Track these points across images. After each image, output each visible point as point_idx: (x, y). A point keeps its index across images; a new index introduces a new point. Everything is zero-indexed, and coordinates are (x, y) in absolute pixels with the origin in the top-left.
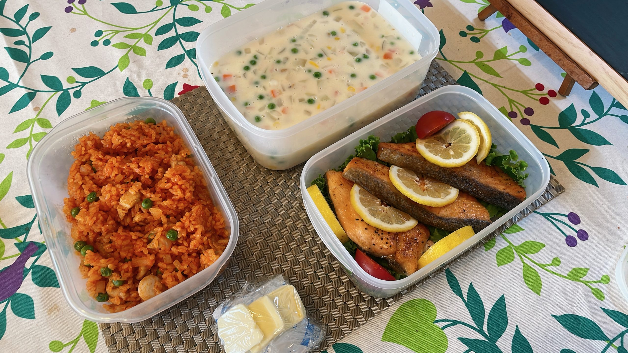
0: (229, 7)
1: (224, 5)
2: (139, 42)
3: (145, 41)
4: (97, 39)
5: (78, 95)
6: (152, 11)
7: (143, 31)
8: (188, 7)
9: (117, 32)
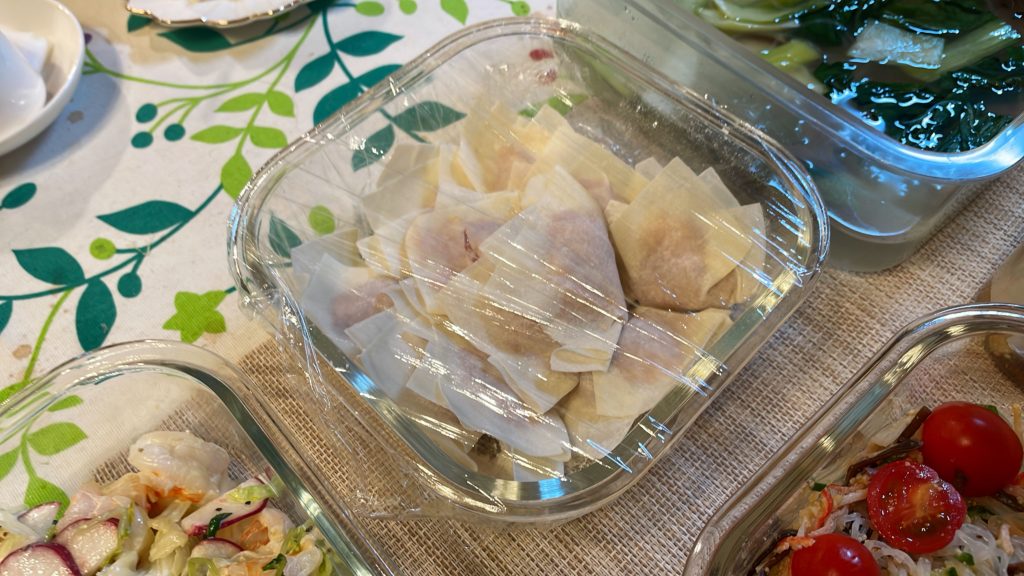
2: (259, 116)
3: (273, 108)
4: (146, 127)
5: (131, 286)
9: (195, 101)
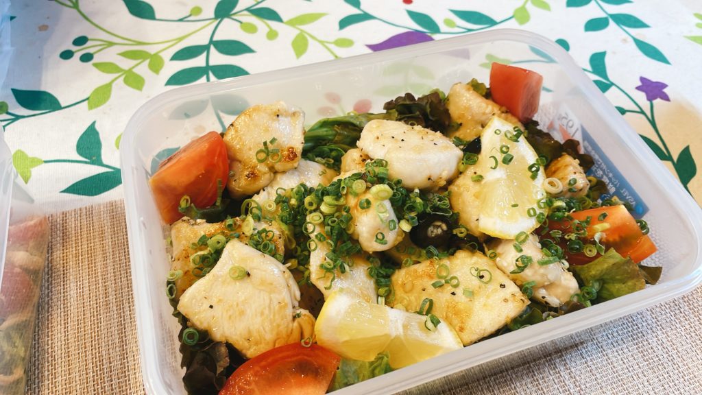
0: (309, 38)
1: (298, 32)
2: (139, 67)
3: (150, 64)
4: (74, 48)
6: (181, 20)
7: (152, 50)
8: (241, 27)
9: (111, 44)
